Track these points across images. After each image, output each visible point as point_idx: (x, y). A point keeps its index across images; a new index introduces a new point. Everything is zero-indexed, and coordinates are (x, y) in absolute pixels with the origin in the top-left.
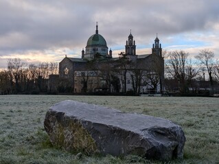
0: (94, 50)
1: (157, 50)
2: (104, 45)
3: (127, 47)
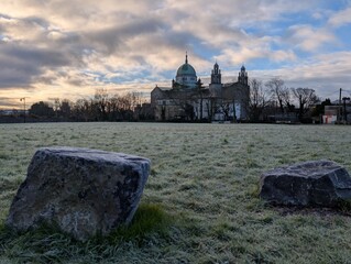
0: (183, 79)
1: (243, 78)
2: (193, 74)
3: (212, 76)
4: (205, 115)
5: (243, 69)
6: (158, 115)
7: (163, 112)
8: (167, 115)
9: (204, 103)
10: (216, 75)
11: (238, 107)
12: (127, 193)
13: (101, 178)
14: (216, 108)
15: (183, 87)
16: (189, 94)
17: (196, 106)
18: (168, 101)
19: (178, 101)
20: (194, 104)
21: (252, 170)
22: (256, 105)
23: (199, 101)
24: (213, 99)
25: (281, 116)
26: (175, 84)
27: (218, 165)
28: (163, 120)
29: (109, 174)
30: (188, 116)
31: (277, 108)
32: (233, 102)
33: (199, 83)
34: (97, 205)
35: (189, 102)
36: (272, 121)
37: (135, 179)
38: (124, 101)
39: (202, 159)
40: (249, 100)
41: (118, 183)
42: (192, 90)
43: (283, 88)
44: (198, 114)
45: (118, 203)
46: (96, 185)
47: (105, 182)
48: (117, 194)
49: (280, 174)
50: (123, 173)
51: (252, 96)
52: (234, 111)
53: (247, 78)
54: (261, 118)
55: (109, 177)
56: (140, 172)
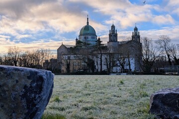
0: (85, 38)
1: (136, 37)
2: (93, 34)
3: (110, 35)
4: (104, 68)
5: (136, 29)
6: (64, 68)
7: (68, 65)
8: (71, 69)
9: (103, 58)
10: (113, 35)
11: (132, 61)
12: (33, 95)
13: (10, 83)
14: (114, 62)
15: (85, 44)
16: (90, 51)
17: (97, 61)
18: (72, 57)
19: (81, 57)
20: (95, 59)
21: (143, 98)
22: (147, 59)
23: (99, 56)
24: (111, 55)
25: (169, 68)
26: (78, 42)
27: (115, 96)
28: (68, 73)
29: (17, 79)
30: (90, 69)
31: (166, 62)
32: (129, 57)
33: (99, 41)
34: (6, 106)
35: (91, 57)
36: (162, 73)
37: (39, 83)
38: (34, 57)
39: (101, 93)
40: (141, 55)
41: (25, 87)
42: (93, 47)
43: (170, 45)
44: (98, 67)
45: (24, 104)
46: (6, 89)
47: (14, 86)
48: (24, 96)
49: (166, 93)
50: (29, 78)
51: (144, 52)
52: (129, 64)
53: (139, 37)
54: (153, 70)
55: (17, 81)
56: (45, 77)
